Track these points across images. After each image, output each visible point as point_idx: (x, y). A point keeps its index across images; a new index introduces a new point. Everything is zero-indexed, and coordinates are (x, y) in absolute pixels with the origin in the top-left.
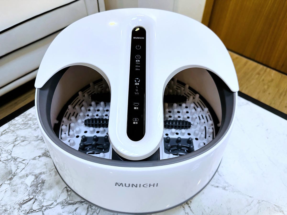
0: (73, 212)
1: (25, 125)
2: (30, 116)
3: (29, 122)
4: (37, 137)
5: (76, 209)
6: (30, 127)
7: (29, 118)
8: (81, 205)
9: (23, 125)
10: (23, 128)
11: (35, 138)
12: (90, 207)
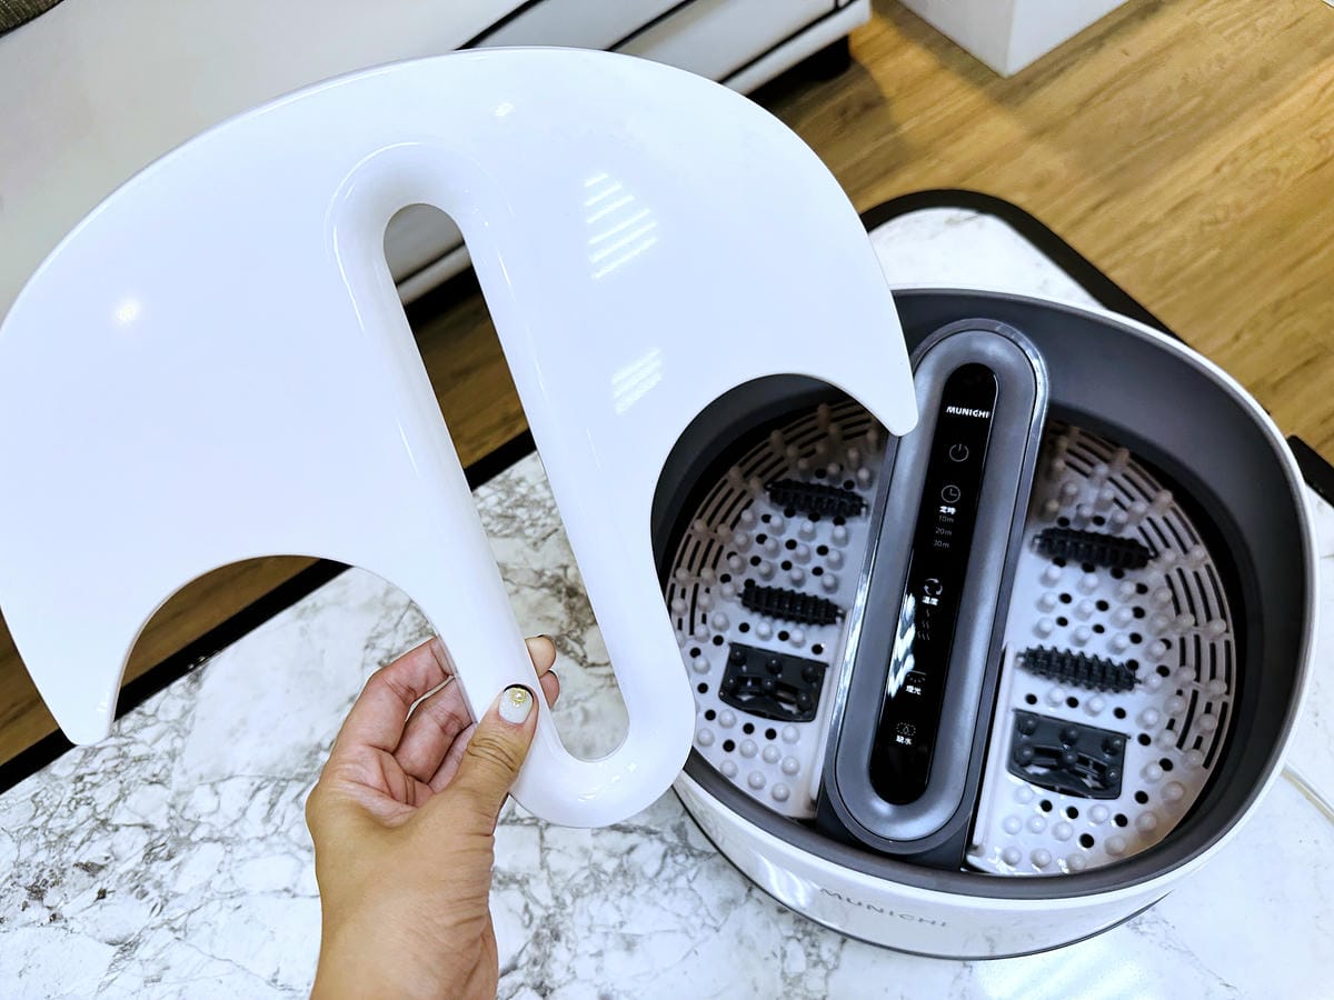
0: (622, 855)
1: (507, 521)
2: (522, 489)
3: (520, 512)
4: (540, 574)
5: (632, 849)
6: (520, 530)
7: (518, 496)
8: (646, 840)
9: (502, 519)
10: (500, 531)
11: (532, 575)
12: (670, 852)
